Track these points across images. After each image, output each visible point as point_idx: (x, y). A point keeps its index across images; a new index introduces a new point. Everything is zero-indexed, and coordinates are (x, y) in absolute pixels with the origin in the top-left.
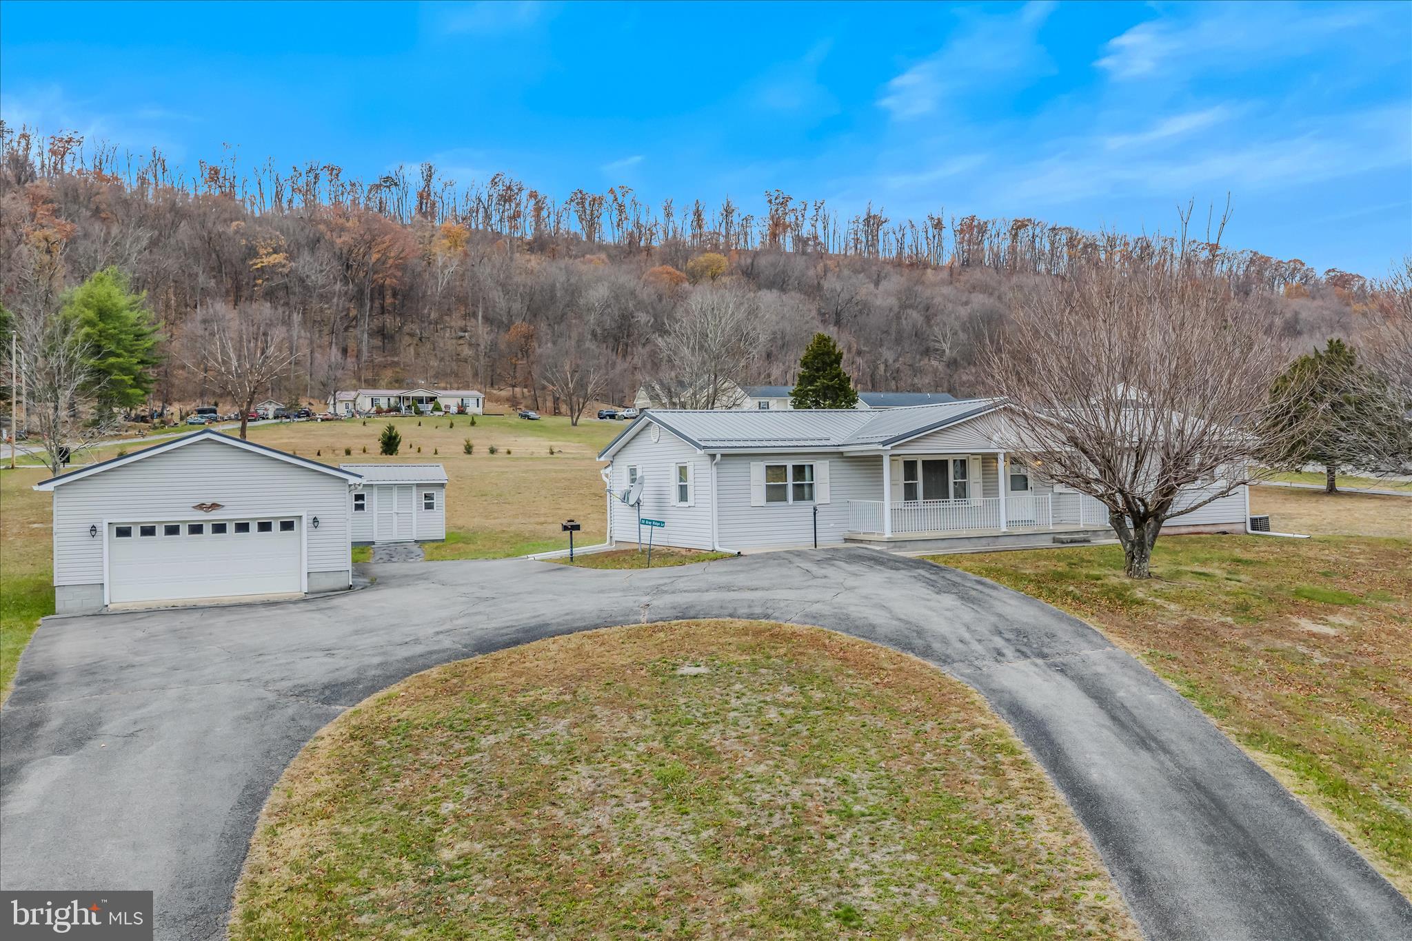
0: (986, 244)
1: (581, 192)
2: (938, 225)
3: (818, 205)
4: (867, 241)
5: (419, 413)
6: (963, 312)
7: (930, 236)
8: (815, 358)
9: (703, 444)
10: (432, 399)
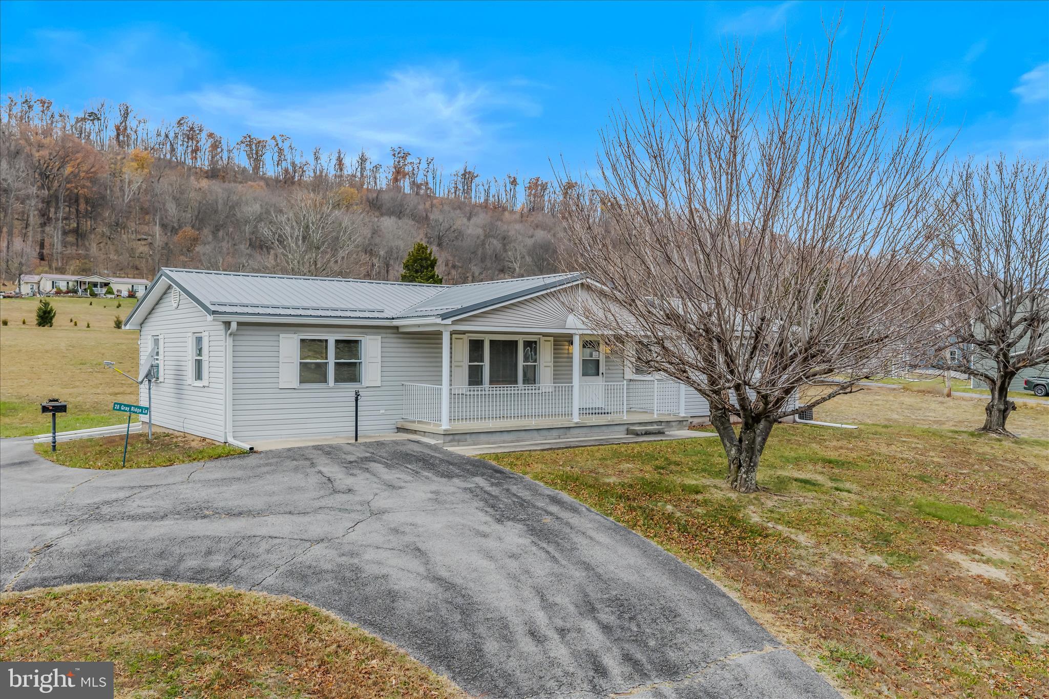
0: (546, 198)
1: (249, 137)
2: (514, 182)
3: (429, 160)
4: (464, 190)
5: (93, 295)
6: (530, 242)
7: (508, 190)
8: (415, 261)
9: (213, 308)
10: (106, 284)
